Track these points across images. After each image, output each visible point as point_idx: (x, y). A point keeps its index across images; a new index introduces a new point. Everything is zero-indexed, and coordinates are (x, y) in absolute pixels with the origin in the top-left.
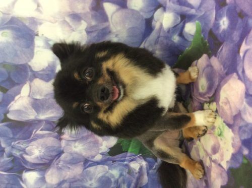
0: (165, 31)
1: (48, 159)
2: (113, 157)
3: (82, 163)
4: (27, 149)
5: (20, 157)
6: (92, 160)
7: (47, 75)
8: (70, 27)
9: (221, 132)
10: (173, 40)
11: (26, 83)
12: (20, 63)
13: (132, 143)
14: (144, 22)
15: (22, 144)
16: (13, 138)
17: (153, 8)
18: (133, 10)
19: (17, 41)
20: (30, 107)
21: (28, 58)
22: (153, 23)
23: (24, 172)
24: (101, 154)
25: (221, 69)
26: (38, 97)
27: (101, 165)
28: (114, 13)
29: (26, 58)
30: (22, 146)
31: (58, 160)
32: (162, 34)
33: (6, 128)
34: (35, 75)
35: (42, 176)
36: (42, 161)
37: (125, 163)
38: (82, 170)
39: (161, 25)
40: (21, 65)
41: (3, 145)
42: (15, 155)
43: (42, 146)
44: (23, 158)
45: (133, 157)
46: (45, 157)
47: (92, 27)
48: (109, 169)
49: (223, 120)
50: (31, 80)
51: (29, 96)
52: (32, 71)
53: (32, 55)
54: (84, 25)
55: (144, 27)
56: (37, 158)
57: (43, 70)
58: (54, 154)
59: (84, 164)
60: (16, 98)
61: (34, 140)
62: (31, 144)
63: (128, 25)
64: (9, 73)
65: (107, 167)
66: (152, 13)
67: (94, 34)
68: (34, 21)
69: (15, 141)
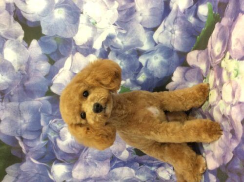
0: (181, 12)
1: (78, 149)
2: (140, 157)
3: (109, 161)
4: (61, 130)
5: (53, 142)
6: (118, 157)
7: (86, 49)
8: (106, 6)
9: (237, 72)
10: (189, 20)
11: (69, 56)
12: (67, 37)
14: (163, 4)
15: (58, 124)
16: (51, 115)
19: (68, 18)
21: (73, 33)
22: (171, 4)
23: (54, 164)
24: (127, 149)
25: (229, 21)
26: (77, 72)
27: (127, 168)
29: (72, 33)
31: (86, 152)
32: (179, 15)
33: (48, 103)
35: (69, 171)
36: (72, 149)
38: (108, 171)
39: (178, 7)
40: (67, 39)
41: (42, 123)
42: (50, 138)
44: (56, 142)
46: (75, 145)
47: (122, 7)
48: (136, 174)
49: (237, 59)
50: (73, 54)
51: (70, 70)
52: (75, 45)
53: (76, 30)
54: (116, 5)
55: (163, 8)
56: (68, 145)
57: (83, 45)
59: (111, 162)
60: (60, 71)
62: (65, 125)
63: (150, 6)
64: (58, 46)
65: (133, 171)
67: (124, 13)
69: (53, 119)
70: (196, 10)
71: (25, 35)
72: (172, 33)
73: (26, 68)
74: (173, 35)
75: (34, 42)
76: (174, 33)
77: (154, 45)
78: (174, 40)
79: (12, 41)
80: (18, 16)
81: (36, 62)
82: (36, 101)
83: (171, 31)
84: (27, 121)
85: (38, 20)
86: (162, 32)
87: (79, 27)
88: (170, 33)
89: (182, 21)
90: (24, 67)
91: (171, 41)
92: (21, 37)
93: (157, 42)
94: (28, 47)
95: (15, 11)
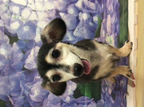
1: (42, 99)
2: (77, 99)
3: (59, 104)
4: (32, 89)
6: (65, 101)
7: (41, 44)
8: (48, 22)
9: (111, 41)
10: (89, 24)
11: (32, 49)
12: (31, 39)
13: (86, 88)
14: (76, 18)
15: (29, 86)
16: (26, 81)
17: (78, 12)
18: (70, 14)
19: (30, 30)
20: (34, 61)
22: (79, 18)
24: (69, 96)
28: (64, 16)
29: (33, 37)
30: (29, 87)
31: (47, 99)
32: (84, 22)
33: (23, 74)
34: (36, 45)
36: (39, 99)
37: (85, 106)
39: (83, 19)
41: (21, 86)
42: (26, 94)
43: (39, 88)
44: (29, 96)
45: (89, 101)
46: (40, 97)
50: (35, 47)
51: (33, 55)
52: (35, 42)
53: (35, 35)
55: (76, 20)
56: (36, 97)
57: (39, 42)
58: (45, 94)
59: (61, 105)
60: (29, 56)
61: (35, 82)
62: (33, 86)
63: (69, 20)
64: (27, 44)
66: (78, 14)
68: (36, 21)
69: (26, 83)
70: (92, 19)
71: (10, 40)
72: (83, 31)
73: (11, 57)
74: (83, 32)
75: (15, 44)
76: (84, 31)
77: (74, 37)
78: (84, 34)
79: (4, 44)
80: (7, 32)
81: (16, 54)
82: (17, 74)
83: (82, 30)
84: (13, 86)
85: (16, 33)
86: (78, 31)
87: (36, 34)
88: (81, 31)
89: (86, 25)
90: (10, 57)
91: (83, 35)
92: (8, 42)
93: (76, 36)
94: (12, 47)
95: (5, 30)
